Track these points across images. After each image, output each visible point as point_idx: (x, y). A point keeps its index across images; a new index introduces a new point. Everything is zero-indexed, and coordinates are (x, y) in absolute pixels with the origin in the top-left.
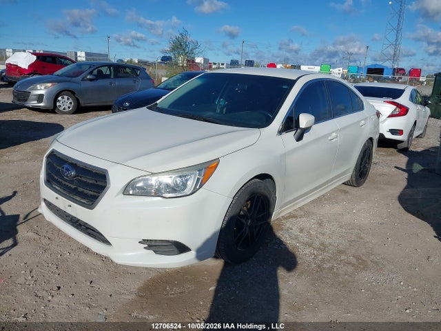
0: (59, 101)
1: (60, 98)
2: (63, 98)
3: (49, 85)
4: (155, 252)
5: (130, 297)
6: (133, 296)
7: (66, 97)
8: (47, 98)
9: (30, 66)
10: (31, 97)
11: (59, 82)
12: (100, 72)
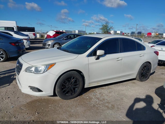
0: (55, 46)
1: (55, 45)
2: (56, 45)
3: (52, 41)
4: (33, 90)
5: (24, 103)
6: (26, 103)
7: (57, 45)
8: (51, 45)
9: (53, 35)
10: (47, 45)
11: (55, 40)
12: (70, 37)
